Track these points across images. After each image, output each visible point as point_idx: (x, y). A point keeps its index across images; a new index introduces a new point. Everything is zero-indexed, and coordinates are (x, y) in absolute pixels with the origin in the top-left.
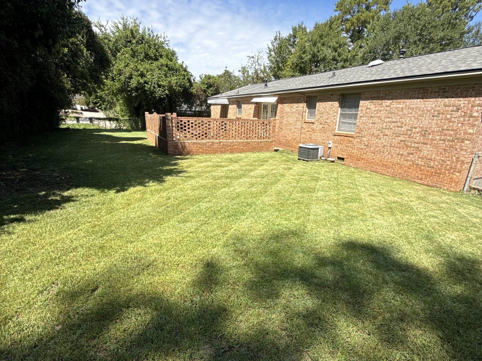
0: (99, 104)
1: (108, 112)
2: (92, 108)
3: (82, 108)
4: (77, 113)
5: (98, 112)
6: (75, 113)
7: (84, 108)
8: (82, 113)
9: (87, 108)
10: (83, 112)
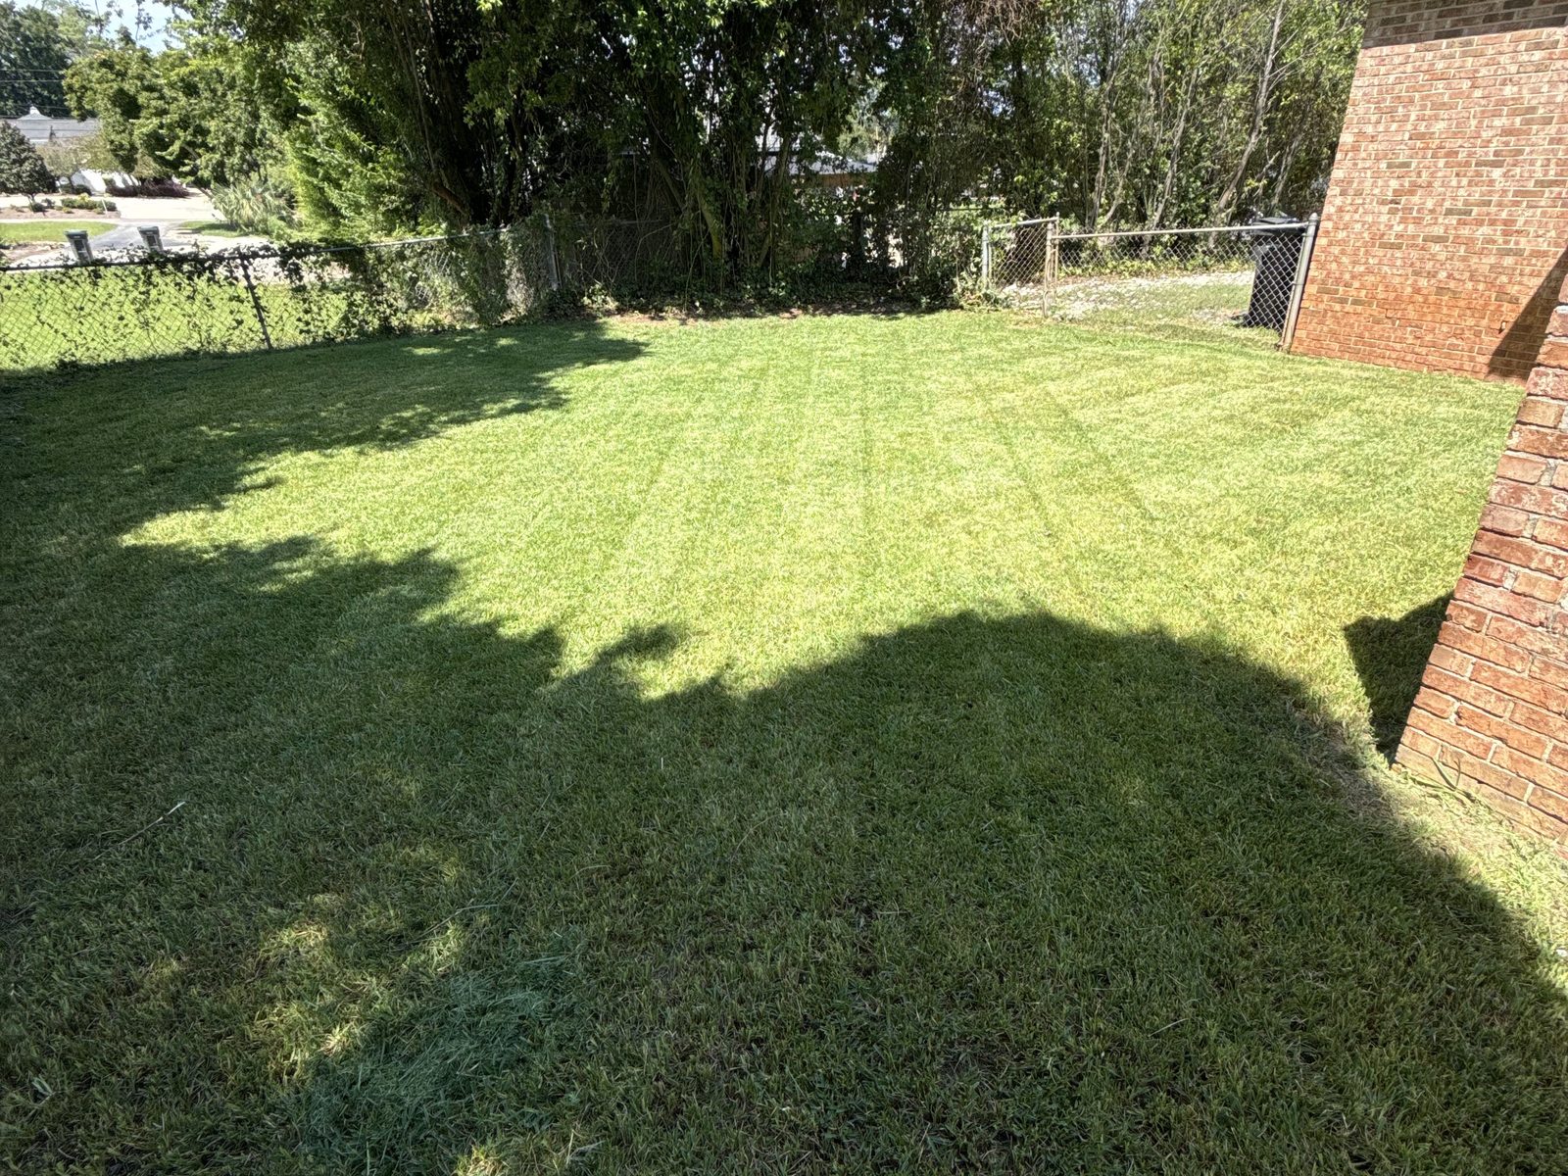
0: (176, 147)
1: (231, 194)
2: (157, 181)
3: (109, 183)
4: (90, 207)
5: (183, 195)
6: (81, 207)
7: (120, 185)
8: (112, 208)
9: (132, 181)
10: (120, 202)
